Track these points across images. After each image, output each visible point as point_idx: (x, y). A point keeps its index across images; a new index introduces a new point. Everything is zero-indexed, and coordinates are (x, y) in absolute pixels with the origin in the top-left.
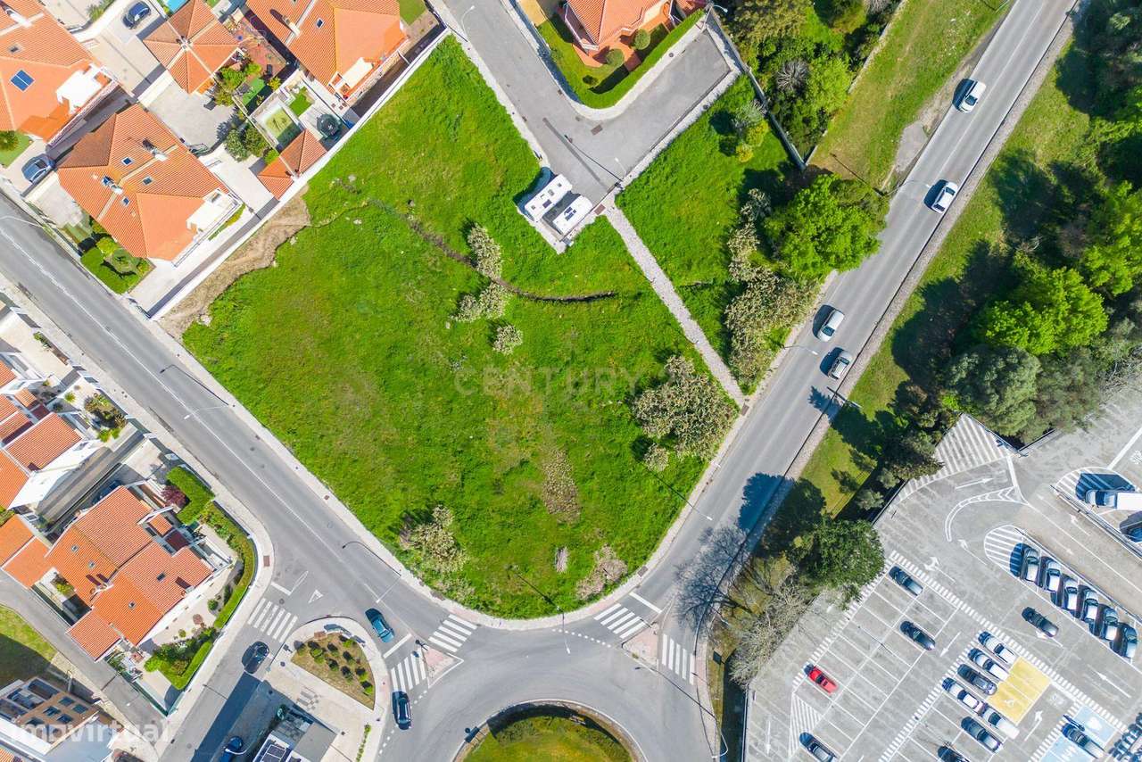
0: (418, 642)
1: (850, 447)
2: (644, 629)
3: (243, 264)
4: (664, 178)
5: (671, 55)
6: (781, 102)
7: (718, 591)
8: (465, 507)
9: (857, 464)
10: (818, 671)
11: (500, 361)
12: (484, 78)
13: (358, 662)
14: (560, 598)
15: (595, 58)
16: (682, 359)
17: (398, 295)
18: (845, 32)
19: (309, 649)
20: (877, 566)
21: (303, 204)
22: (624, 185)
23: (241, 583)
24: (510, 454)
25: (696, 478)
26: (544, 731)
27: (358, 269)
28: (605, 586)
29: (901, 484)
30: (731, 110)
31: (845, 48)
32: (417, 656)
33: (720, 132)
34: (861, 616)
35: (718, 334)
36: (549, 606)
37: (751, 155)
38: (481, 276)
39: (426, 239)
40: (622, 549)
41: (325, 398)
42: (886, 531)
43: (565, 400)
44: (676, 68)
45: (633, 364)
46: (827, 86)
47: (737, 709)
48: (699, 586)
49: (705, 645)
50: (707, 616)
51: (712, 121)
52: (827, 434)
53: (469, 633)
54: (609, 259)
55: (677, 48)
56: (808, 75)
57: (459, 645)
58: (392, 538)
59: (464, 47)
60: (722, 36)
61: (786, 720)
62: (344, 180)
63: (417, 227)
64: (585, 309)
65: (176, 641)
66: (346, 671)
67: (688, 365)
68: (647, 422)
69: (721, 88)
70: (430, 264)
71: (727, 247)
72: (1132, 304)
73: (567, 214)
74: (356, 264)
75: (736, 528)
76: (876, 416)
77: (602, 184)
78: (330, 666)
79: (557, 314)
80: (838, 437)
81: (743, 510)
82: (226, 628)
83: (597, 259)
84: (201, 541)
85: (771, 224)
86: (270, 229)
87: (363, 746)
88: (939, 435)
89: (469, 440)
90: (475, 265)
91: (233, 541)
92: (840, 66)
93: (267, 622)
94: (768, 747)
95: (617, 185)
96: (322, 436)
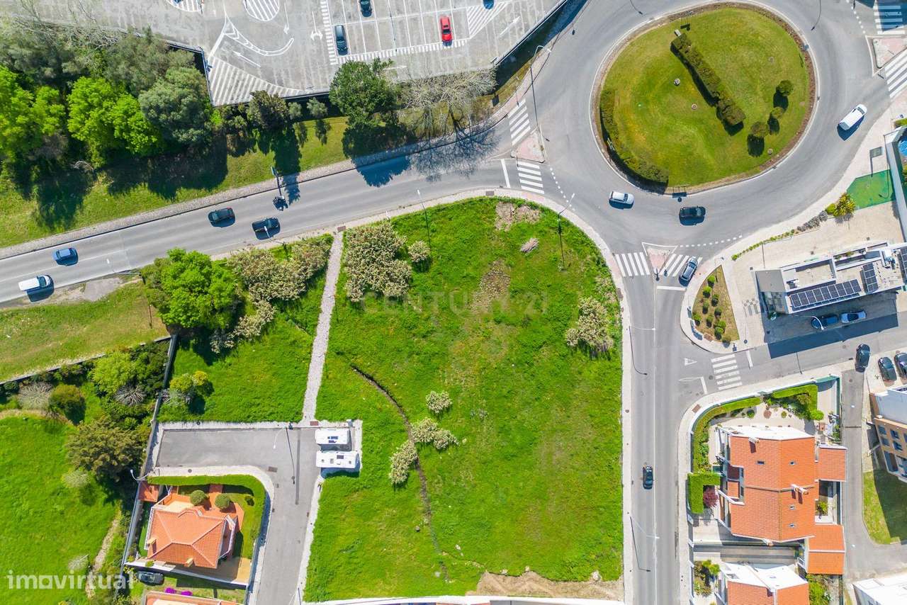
0: (658, 279)
1: (300, 149)
2: (522, 159)
3: (545, 586)
4: (260, 406)
5: (190, 471)
6: (151, 386)
7: (458, 140)
8: (555, 329)
9: (305, 135)
10: (443, 37)
11: (455, 393)
12: (309, 559)
13: (702, 301)
14: (553, 225)
15: (235, 511)
16: (348, 294)
17: (476, 485)
18: (77, 389)
19: (722, 336)
20: (349, 68)
21: (479, 586)
22: (287, 425)
23: (723, 412)
24: (500, 334)
25: (408, 217)
26: (636, 158)
27: (483, 522)
28: (519, 206)
29: (290, 100)
30: (185, 408)
31: (86, 380)
32: (666, 272)
33: (203, 402)
34: (387, 45)
35: (315, 287)
36: (563, 226)
37: (198, 373)
38: (419, 450)
39: (429, 501)
40: (489, 218)
41: (573, 468)
42: (325, 80)
43: (439, 334)
44: (194, 460)
45: (381, 317)
46: (114, 372)
47: (513, 59)
48: (468, 154)
49: (495, 115)
50: (478, 131)
51: (202, 412)
52: (307, 169)
53: (623, 255)
54: (336, 391)
55: (182, 472)
56: (120, 388)
57: (635, 254)
58: (614, 352)
59: (303, 586)
60: (151, 454)
61: (489, 26)
62: (443, 577)
63: (428, 512)
64: (377, 375)
65: (791, 414)
66: (714, 303)
67: (348, 287)
68: (404, 277)
69: (178, 425)
70: (441, 485)
71: (262, 332)
72: (52, 77)
73: (335, 440)
74: (482, 526)
75: (412, 166)
76: (268, 152)
77: (299, 436)
78: (720, 314)
79: (397, 387)
80: (302, 161)
81: (398, 172)
82: (756, 394)
83: (343, 397)
84: (721, 457)
85: (222, 323)
86: (510, 591)
87: (747, 250)
88: (240, 108)
89: (516, 365)
90: (416, 461)
91: (704, 439)
92: (96, 375)
93: (730, 374)
94: (515, 21)
95: (291, 428)
96: (596, 448)
